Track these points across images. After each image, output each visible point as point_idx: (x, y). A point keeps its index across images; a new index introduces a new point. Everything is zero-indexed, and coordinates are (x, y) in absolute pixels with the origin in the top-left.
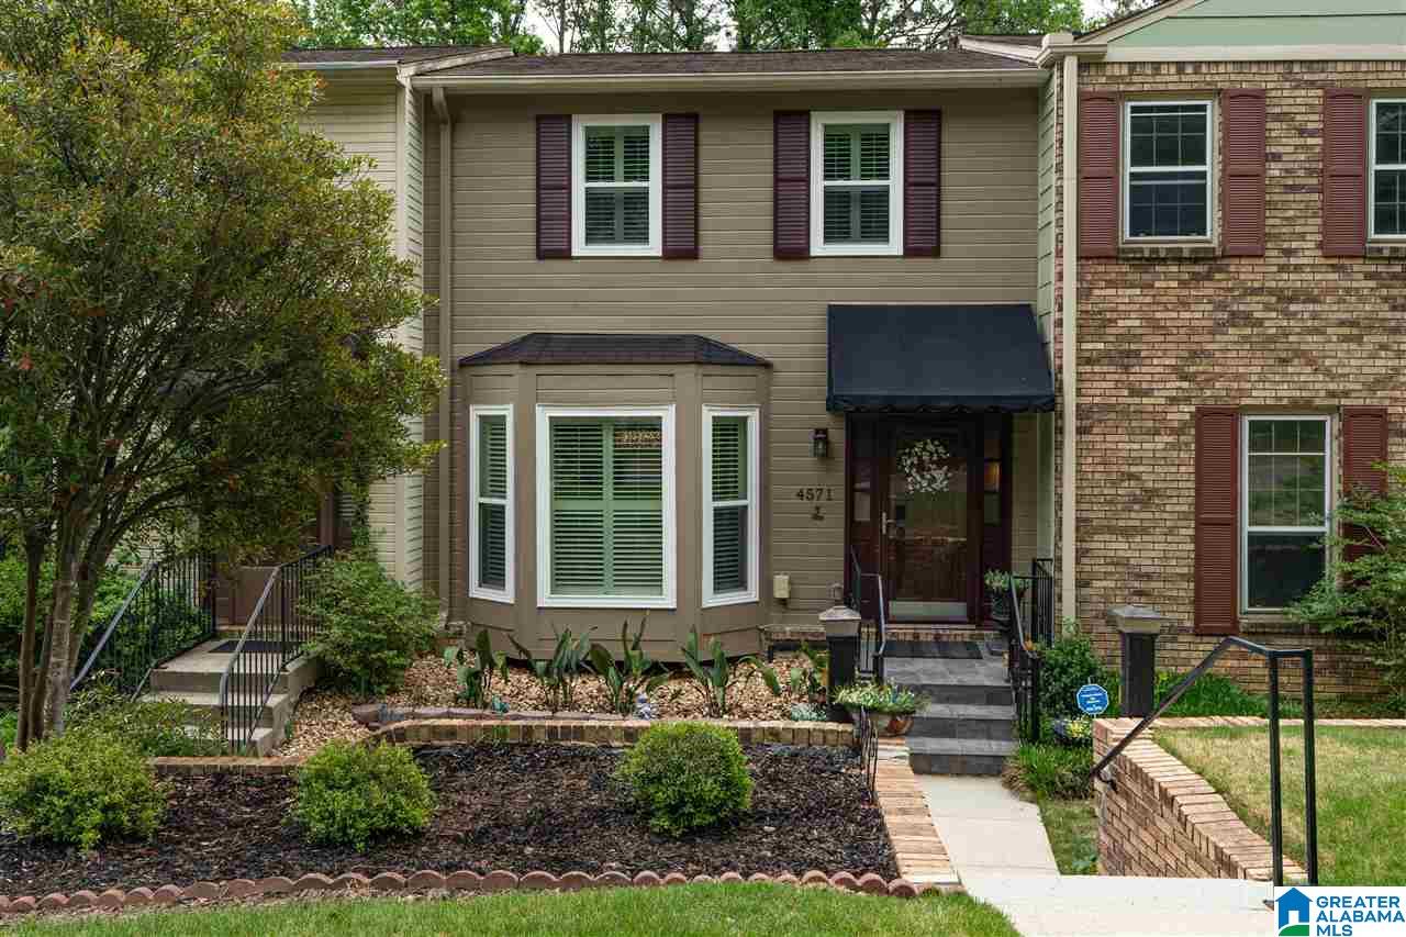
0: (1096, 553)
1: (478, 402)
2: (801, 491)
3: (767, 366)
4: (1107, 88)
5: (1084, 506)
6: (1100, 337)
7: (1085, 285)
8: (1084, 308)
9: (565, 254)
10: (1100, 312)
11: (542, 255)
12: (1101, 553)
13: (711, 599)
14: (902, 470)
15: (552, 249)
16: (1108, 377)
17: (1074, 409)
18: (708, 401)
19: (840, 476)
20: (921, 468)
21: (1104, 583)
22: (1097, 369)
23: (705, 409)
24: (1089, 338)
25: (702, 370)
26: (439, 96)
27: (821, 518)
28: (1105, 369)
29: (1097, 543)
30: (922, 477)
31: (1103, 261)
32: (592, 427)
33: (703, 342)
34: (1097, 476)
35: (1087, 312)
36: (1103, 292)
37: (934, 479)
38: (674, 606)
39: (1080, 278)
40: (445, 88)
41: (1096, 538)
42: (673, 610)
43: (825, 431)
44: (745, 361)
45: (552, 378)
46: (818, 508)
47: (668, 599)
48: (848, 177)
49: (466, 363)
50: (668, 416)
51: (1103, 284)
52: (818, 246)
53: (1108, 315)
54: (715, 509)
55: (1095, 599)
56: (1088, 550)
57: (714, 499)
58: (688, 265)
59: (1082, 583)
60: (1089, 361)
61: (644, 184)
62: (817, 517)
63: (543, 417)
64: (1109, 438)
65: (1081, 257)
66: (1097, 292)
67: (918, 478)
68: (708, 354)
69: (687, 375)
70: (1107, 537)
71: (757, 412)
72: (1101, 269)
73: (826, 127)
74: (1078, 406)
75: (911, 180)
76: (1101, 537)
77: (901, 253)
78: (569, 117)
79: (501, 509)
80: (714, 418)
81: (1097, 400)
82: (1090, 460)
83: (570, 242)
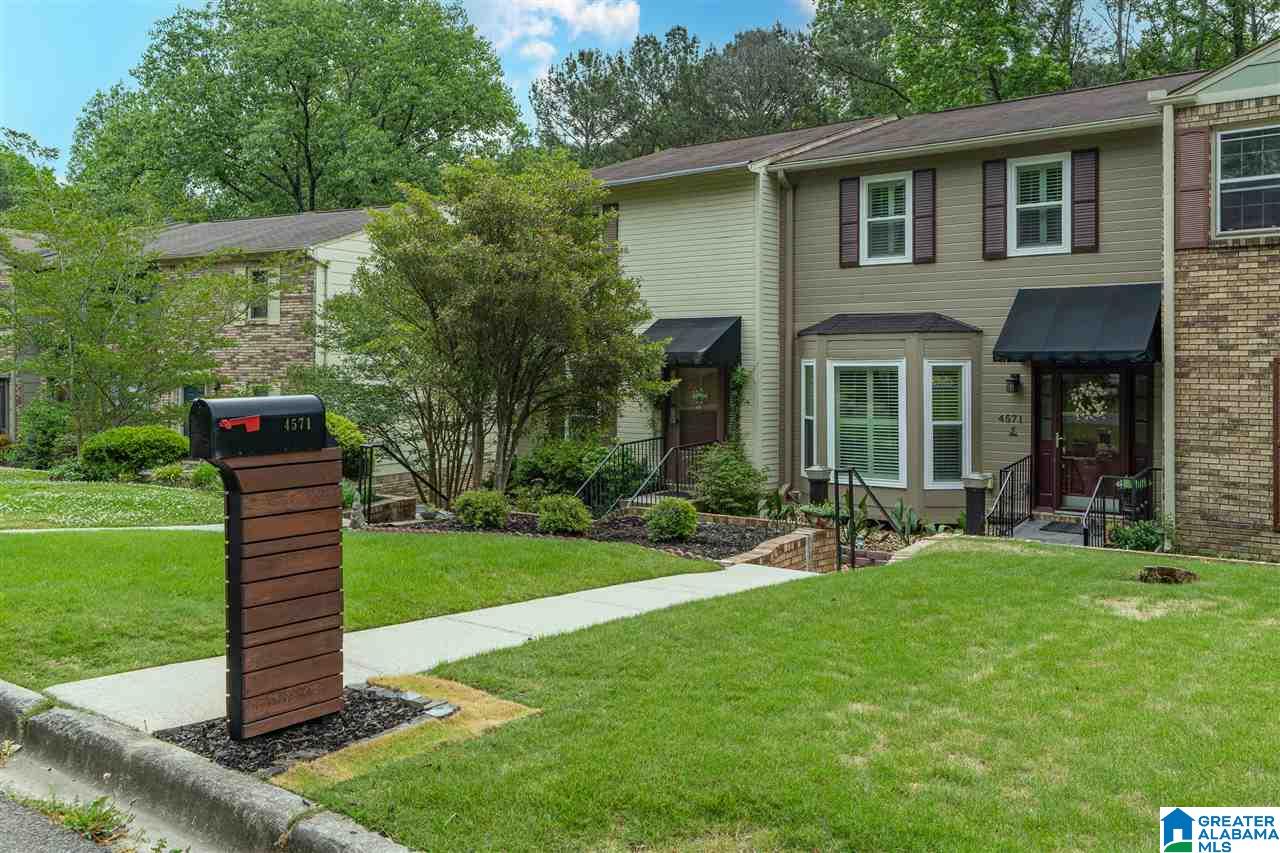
0: (1193, 466)
1: (806, 358)
2: (1002, 416)
3: (979, 332)
4: (1199, 125)
5: (1182, 431)
6: (1194, 306)
7: (1182, 269)
8: (1182, 286)
9: (855, 264)
10: (1194, 289)
11: (843, 266)
12: (1198, 466)
13: (929, 484)
14: (1072, 404)
15: (849, 263)
16: (1202, 336)
17: (1173, 359)
18: (931, 356)
19: (1028, 405)
20: (1086, 401)
21: (1199, 488)
22: (1193, 330)
23: (925, 362)
24: (1186, 308)
25: (922, 336)
26: (781, 175)
27: (1015, 435)
28: (1199, 330)
29: (1194, 458)
30: (1086, 408)
31: (1197, 251)
32: (861, 373)
33: (938, 318)
34: (1193, 409)
35: (1184, 289)
36: (1196, 274)
37: (1094, 411)
38: (905, 487)
39: (1177, 264)
40: (784, 170)
41: (1192, 454)
42: (904, 490)
43: (1018, 376)
44: (964, 329)
45: (838, 343)
46: (1013, 429)
47: (902, 482)
48: (1037, 200)
49: (800, 334)
50: (901, 366)
51: (1197, 268)
52: (1013, 250)
53: (1201, 291)
54: (934, 426)
55: (1192, 499)
56: (1186, 463)
57: (934, 420)
58: (929, 267)
59: (1180, 487)
60: (1187, 325)
61: (902, 217)
62: (1012, 435)
63: (831, 365)
64: (1202, 381)
65: (1178, 249)
66: (1192, 274)
67: (1083, 409)
68: (933, 325)
69: (913, 340)
70: (1201, 454)
71: (970, 363)
72: (1196, 257)
73: (1018, 168)
74: (1176, 357)
75: (1076, 200)
76: (1197, 454)
77: (1070, 251)
78: (859, 178)
79: (812, 421)
80: (934, 367)
81: (1193, 353)
82: (1187, 397)
83: (858, 257)
